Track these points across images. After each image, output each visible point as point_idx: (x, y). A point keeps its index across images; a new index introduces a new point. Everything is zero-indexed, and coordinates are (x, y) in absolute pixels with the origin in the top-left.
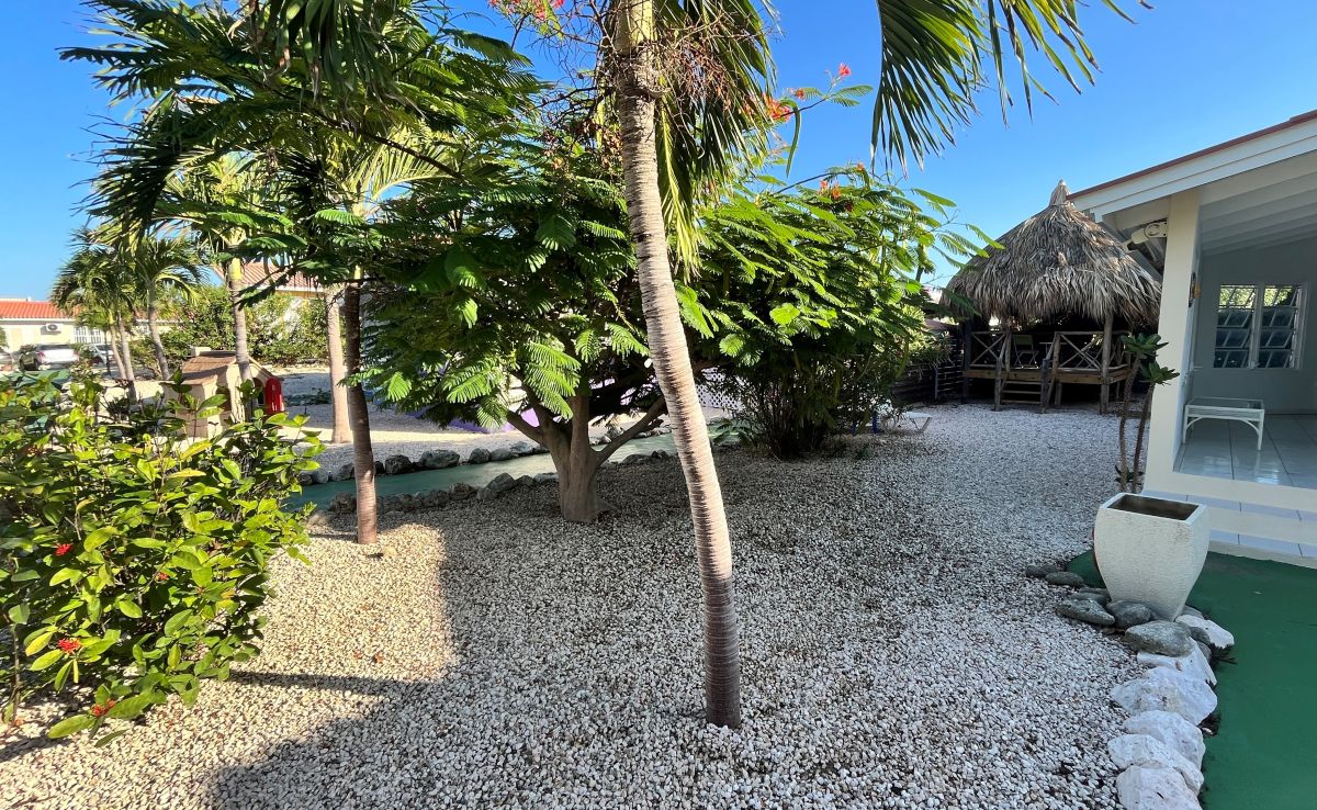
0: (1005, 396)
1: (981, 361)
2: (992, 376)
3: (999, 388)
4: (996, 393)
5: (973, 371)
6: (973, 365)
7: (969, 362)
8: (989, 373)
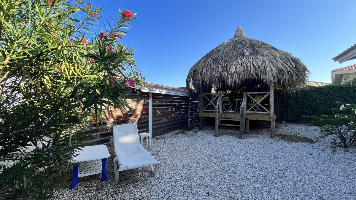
0: (220, 127)
1: (208, 108)
2: (213, 116)
3: (217, 122)
4: (216, 126)
5: (204, 113)
6: (204, 110)
7: (202, 109)
8: (212, 114)
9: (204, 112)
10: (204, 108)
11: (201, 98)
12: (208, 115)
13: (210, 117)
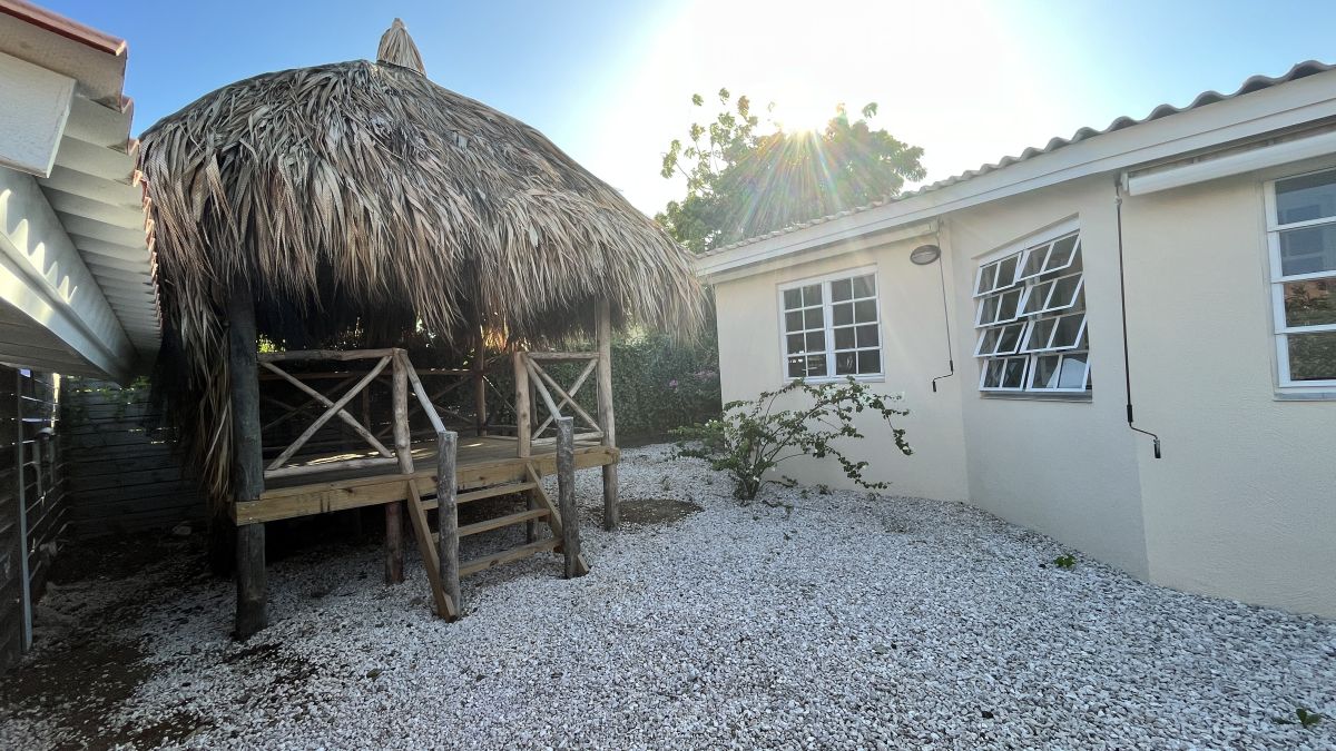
5: (281, 492)
6: (276, 471)
7: (260, 462)
8: (349, 490)
9: (275, 483)
12: (318, 502)
13: (333, 509)
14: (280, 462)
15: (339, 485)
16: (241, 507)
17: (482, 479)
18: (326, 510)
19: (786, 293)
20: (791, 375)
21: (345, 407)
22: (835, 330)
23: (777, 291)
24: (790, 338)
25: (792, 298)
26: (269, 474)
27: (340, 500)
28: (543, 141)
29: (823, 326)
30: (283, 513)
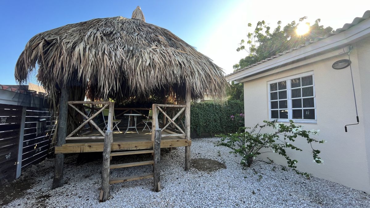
2: (93, 150)
5: (69, 145)
6: (69, 138)
7: (65, 135)
8: (90, 146)
9: (68, 142)
10: (70, 133)
11: (64, 112)
12: (80, 149)
13: (84, 152)
14: (70, 135)
15: (87, 144)
16: (56, 148)
17: (136, 147)
18: (82, 152)
19: (271, 85)
20: (272, 118)
21: (93, 119)
22: (292, 100)
23: (267, 85)
24: (272, 103)
25: (273, 87)
26: (67, 139)
27: (87, 149)
28: (170, 34)
29: (286, 98)
30: (69, 151)
